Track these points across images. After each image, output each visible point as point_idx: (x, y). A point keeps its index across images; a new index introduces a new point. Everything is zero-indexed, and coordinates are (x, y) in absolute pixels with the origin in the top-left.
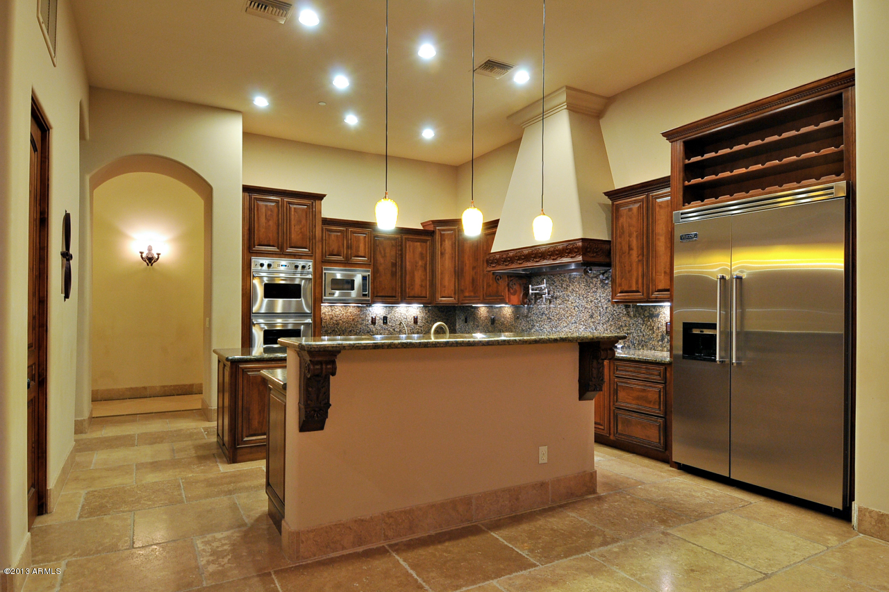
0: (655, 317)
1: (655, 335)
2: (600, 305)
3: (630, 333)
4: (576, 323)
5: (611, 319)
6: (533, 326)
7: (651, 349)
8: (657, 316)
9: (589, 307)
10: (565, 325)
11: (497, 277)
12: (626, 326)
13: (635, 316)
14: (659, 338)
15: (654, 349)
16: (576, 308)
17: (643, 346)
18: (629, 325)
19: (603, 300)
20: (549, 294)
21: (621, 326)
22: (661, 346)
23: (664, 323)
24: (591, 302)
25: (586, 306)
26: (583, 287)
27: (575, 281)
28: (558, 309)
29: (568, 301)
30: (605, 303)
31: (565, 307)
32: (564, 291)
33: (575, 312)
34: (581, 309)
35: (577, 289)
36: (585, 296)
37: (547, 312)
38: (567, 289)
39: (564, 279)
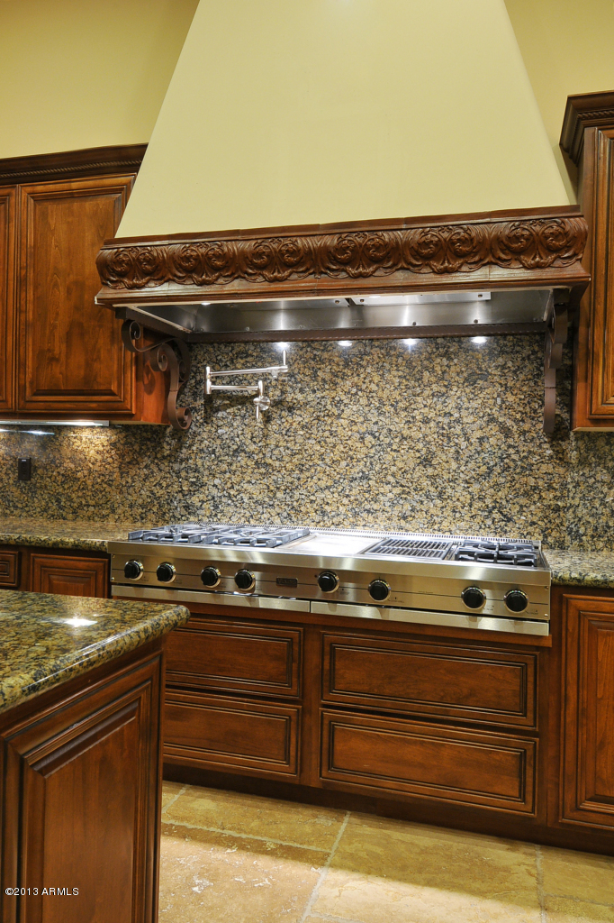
2: (458, 430)
3: (567, 508)
4: (365, 477)
5: (498, 469)
6: (198, 486)
9: (417, 435)
10: (322, 484)
11: (131, 327)
12: (550, 487)
13: (583, 462)
16: (369, 438)
19: (471, 419)
20: (266, 394)
21: (535, 488)
24: (426, 421)
25: (406, 432)
26: (397, 380)
27: (364, 363)
28: (300, 440)
29: (339, 416)
30: (475, 427)
31: (327, 434)
32: (324, 390)
33: (364, 450)
34: (387, 441)
35: (373, 387)
36: (400, 405)
37: (253, 447)
38: (336, 384)
39: (326, 355)
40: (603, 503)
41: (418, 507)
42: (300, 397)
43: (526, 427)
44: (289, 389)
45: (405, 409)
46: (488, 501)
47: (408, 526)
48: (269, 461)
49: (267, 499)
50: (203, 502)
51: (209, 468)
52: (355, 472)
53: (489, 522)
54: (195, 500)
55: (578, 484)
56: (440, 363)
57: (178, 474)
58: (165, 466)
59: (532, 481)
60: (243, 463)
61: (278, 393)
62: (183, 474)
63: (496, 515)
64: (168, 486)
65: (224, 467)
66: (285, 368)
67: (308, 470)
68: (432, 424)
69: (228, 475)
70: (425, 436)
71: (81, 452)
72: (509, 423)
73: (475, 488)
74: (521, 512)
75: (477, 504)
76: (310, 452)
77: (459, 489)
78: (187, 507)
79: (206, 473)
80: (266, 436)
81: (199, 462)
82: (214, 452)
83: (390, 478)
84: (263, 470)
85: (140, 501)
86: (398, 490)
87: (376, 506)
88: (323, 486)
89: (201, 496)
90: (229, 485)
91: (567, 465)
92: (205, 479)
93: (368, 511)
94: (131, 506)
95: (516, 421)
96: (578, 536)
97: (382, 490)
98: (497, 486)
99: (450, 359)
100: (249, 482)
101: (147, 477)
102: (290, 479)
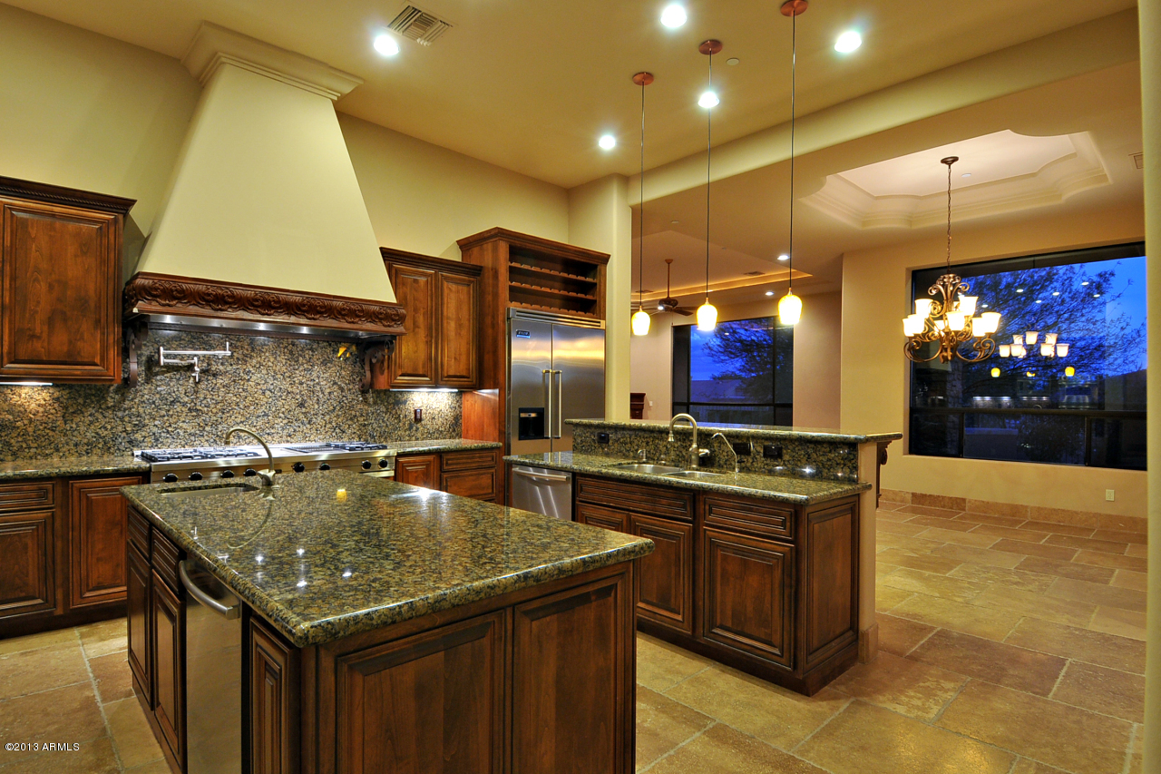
0: (401, 404)
1: (401, 424)
2: (318, 388)
3: (369, 424)
4: (266, 415)
5: (338, 408)
7: (396, 440)
8: (405, 402)
9: (296, 391)
10: (238, 420)
12: (362, 415)
13: (375, 403)
14: (407, 427)
15: (400, 440)
16: (268, 393)
17: (386, 438)
18: (367, 414)
19: (325, 383)
21: (355, 416)
22: (409, 436)
23: (412, 410)
24: (301, 384)
25: (290, 390)
26: (284, 361)
27: (264, 350)
28: (222, 394)
29: (248, 380)
30: (327, 387)
31: (241, 390)
32: (238, 364)
33: (265, 400)
34: (279, 394)
35: (270, 364)
36: (286, 374)
37: (186, 399)
38: (246, 361)
39: (239, 344)
40: (383, 422)
41: (297, 429)
42: (221, 368)
43: (351, 387)
44: (213, 363)
45: (289, 377)
46: (334, 424)
47: (292, 440)
48: (200, 408)
49: (198, 432)
50: (145, 437)
51: (150, 414)
52: (260, 412)
53: (334, 434)
54: (138, 436)
55: (373, 414)
56: (308, 354)
57: (122, 419)
58: (109, 414)
59: (353, 413)
60: (179, 409)
61: (205, 365)
62: (127, 419)
63: (338, 431)
64: (112, 428)
65: (164, 412)
66: (229, 353)
67: (228, 412)
68: (304, 385)
69: (166, 418)
70: (301, 391)
71: (20, 406)
72: (343, 385)
73: (327, 418)
74: (349, 428)
75: (328, 426)
76: (229, 401)
77: (319, 419)
78: (130, 442)
79: (147, 417)
80: (196, 392)
81: (141, 410)
82: (154, 403)
83: (281, 415)
84: (194, 414)
85: (86, 441)
86: (285, 421)
87: (272, 431)
88: (239, 421)
89: (143, 434)
90: (167, 424)
91: (369, 405)
92: (147, 421)
93: (268, 434)
94: (76, 445)
95: (346, 384)
96: (374, 437)
97: (276, 422)
98: (338, 416)
99: (313, 351)
100: (184, 422)
101: (91, 423)
102: (215, 419)
